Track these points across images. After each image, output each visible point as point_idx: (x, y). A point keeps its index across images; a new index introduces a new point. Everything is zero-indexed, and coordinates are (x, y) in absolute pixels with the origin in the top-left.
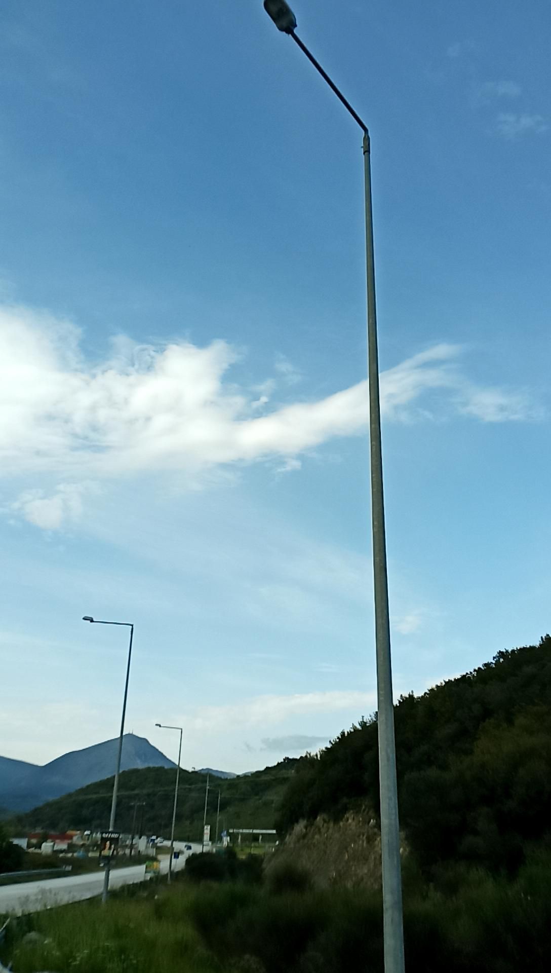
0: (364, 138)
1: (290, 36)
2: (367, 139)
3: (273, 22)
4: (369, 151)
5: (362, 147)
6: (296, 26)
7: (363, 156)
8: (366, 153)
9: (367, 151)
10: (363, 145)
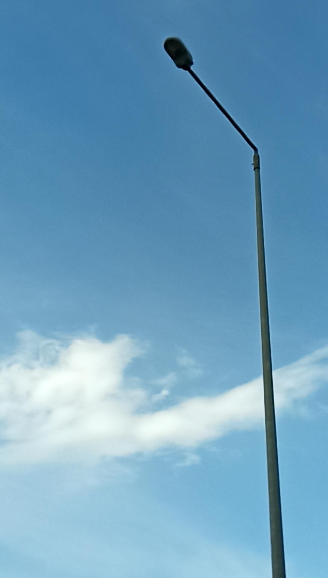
0: (254, 157)
1: (187, 72)
2: (257, 158)
3: (172, 61)
4: (259, 168)
5: (253, 164)
6: (192, 63)
7: (254, 172)
8: (257, 169)
9: (257, 168)
10: (253, 162)
